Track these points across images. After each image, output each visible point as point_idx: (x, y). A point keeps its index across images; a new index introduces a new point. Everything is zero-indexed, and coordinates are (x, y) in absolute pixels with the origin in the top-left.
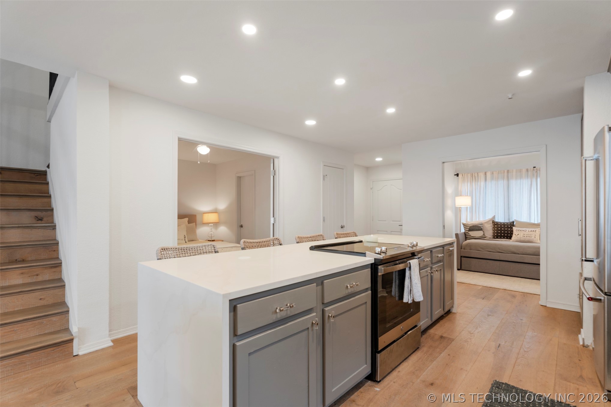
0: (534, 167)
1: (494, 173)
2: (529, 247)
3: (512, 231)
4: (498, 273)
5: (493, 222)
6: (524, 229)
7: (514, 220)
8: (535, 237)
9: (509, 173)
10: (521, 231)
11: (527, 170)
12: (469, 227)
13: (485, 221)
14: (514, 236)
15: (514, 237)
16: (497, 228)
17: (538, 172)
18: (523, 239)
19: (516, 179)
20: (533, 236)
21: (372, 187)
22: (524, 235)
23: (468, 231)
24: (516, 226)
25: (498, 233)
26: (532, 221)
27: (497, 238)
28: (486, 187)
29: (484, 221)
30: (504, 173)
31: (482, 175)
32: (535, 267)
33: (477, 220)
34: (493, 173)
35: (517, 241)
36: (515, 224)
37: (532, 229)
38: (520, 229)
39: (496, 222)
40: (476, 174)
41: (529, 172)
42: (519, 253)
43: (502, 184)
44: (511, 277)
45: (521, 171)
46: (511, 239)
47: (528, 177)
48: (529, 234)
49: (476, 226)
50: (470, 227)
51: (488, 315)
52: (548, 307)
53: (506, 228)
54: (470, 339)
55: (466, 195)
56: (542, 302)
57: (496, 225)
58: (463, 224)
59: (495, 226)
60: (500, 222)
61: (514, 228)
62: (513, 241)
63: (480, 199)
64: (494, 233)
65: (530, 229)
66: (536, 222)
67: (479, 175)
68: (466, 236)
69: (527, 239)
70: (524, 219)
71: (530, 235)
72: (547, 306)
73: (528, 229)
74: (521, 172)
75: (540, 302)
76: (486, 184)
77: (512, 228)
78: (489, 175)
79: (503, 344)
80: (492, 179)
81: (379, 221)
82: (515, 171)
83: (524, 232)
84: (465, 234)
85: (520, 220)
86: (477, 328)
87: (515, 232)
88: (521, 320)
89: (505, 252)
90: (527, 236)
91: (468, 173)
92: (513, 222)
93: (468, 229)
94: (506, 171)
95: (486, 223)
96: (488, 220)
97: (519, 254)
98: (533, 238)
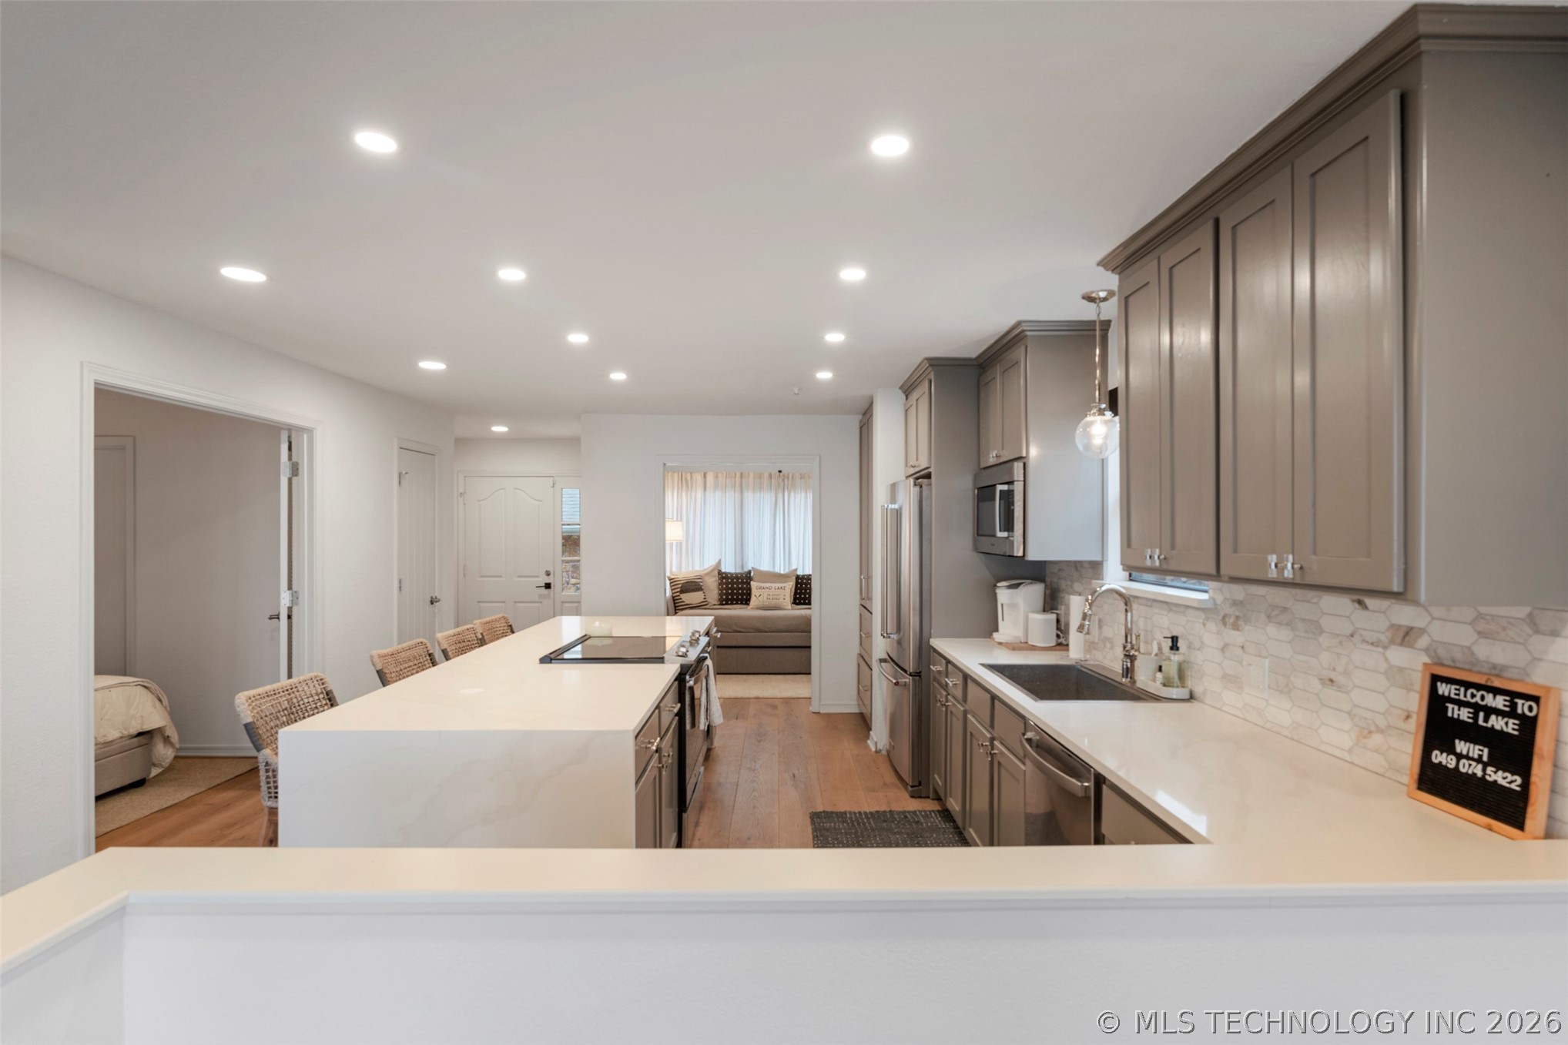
0: (780, 472)
1: (720, 475)
2: (780, 618)
3: (750, 589)
4: (735, 672)
5: (720, 573)
6: (768, 585)
7: (750, 569)
8: (784, 599)
9: (744, 480)
10: (763, 588)
11: (770, 475)
12: (680, 586)
13: (705, 572)
14: (753, 598)
15: (754, 601)
16: (727, 583)
17: (786, 480)
18: (767, 603)
19: (754, 489)
20: (782, 597)
21: (461, 490)
22: (765, 597)
23: (678, 594)
24: (754, 579)
25: (727, 594)
26: (777, 570)
27: (727, 604)
28: (705, 503)
29: (704, 570)
30: (735, 477)
31: (698, 477)
32: (803, 652)
33: (691, 569)
34: (717, 477)
35: (758, 608)
36: (752, 574)
37: (780, 585)
38: (763, 585)
39: (725, 573)
40: (689, 475)
41: (773, 480)
42: (767, 630)
43: (731, 496)
44: (756, 676)
45: (760, 476)
46: (748, 604)
47: (771, 488)
48: (775, 595)
49: (692, 582)
50: (683, 584)
51: (759, 741)
52: (824, 714)
53: (740, 583)
54: (757, 777)
55: (675, 519)
56: (814, 708)
57: (723, 577)
58: (670, 580)
59: (722, 581)
60: (730, 573)
61: (752, 583)
62: (752, 608)
63: (694, 527)
64: (721, 595)
65: (776, 585)
66: (782, 572)
67: (694, 478)
68: (675, 604)
69: (774, 602)
70: (765, 566)
71: (777, 595)
72: (821, 712)
73: (773, 585)
74: (760, 478)
75: (811, 708)
76: (705, 496)
77: (749, 583)
78: (710, 478)
79: (796, 772)
80: (716, 486)
81: (482, 576)
82: (752, 475)
83: (767, 590)
84: (674, 600)
85: (758, 568)
86: (755, 762)
87: (754, 592)
88: (801, 738)
89: (742, 630)
90: (773, 597)
91: (674, 472)
92: (750, 572)
93: (679, 590)
94: (738, 475)
95: (707, 574)
96: (711, 568)
97: (766, 632)
98: (781, 600)
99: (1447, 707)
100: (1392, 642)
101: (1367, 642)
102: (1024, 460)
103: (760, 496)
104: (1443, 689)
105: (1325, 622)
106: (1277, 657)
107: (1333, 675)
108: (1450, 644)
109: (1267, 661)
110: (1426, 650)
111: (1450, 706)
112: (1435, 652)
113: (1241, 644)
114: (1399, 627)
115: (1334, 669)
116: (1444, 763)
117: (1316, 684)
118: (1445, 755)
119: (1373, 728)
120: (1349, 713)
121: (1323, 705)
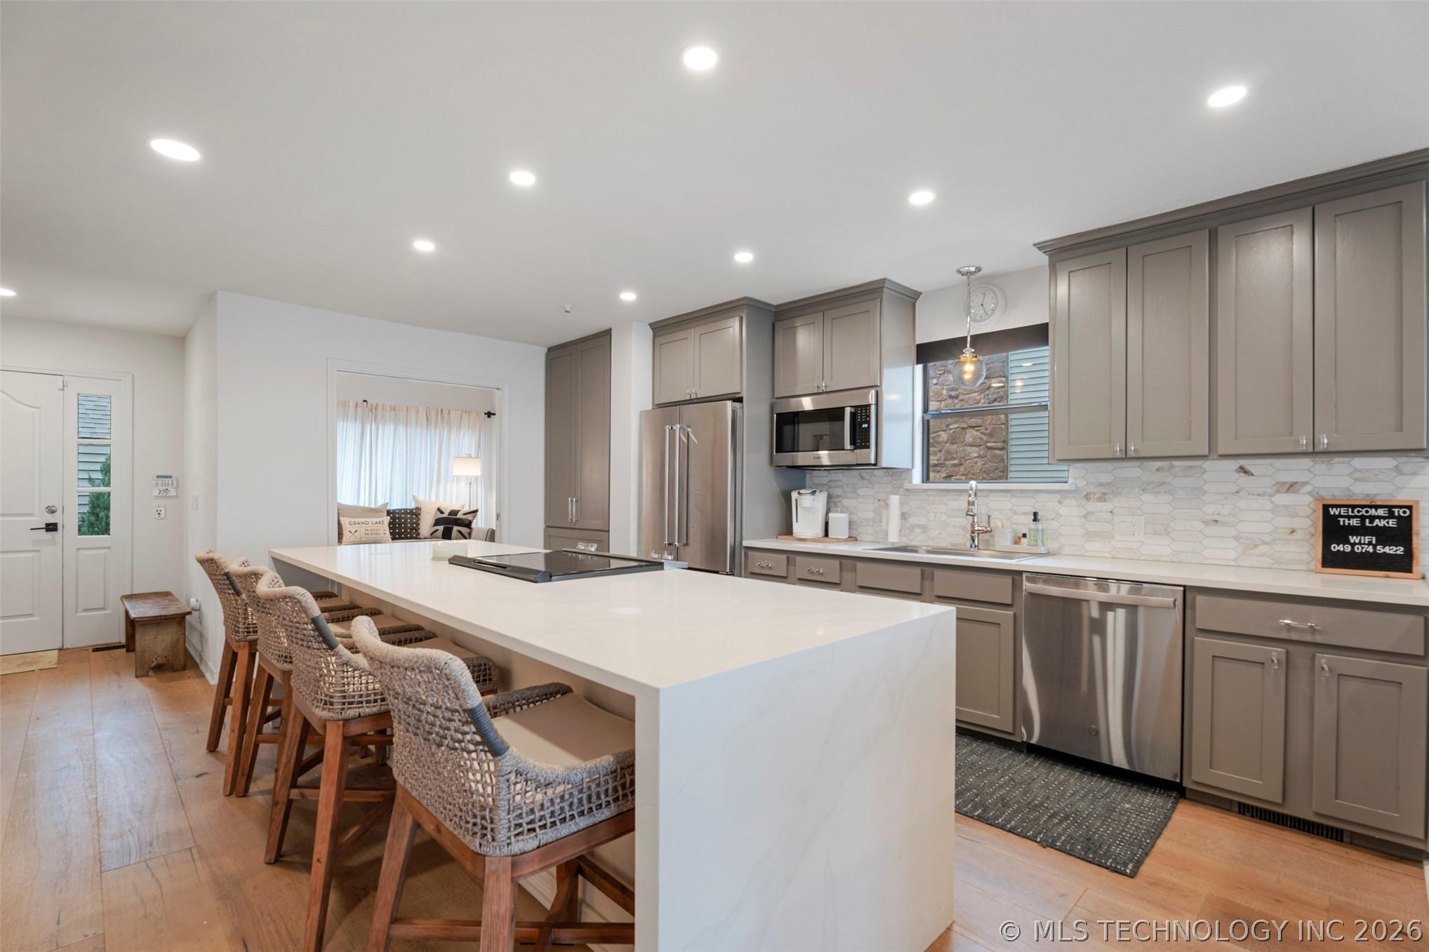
0: (364, 401)
6: (363, 520)
8: (385, 534)
10: (358, 523)
11: (356, 406)
17: (373, 411)
20: (382, 531)
22: (367, 532)
38: (357, 520)
41: (359, 409)
47: (356, 419)
48: (374, 530)
65: (374, 520)
71: (377, 530)
73: (369, 520)
74: (348, 406)
83: (365, 525)
90: (372, 534)
98: (382, 535)
99: (1339, 521)
100: (1278, 491)
101: (1253, 494)
102: (877, 389)
103: (343, 425)
104: (1333, 511)
105: (1206, 488)
106: (1154, 514)
107: (1216, 518)
108: (1331, 488)
109: (1143, 517)
110: (1310, 493)
111: (1342, 520)
112: (1318, 493)
113: (1110, 510)
114: (1284, 483)
115: (1219, 514)
116: (1342, 549)
117: (1201, 525)
118: (1341, 546)
119: (1259, 542)
120: (1235, 538)
121: (1206, 537)
